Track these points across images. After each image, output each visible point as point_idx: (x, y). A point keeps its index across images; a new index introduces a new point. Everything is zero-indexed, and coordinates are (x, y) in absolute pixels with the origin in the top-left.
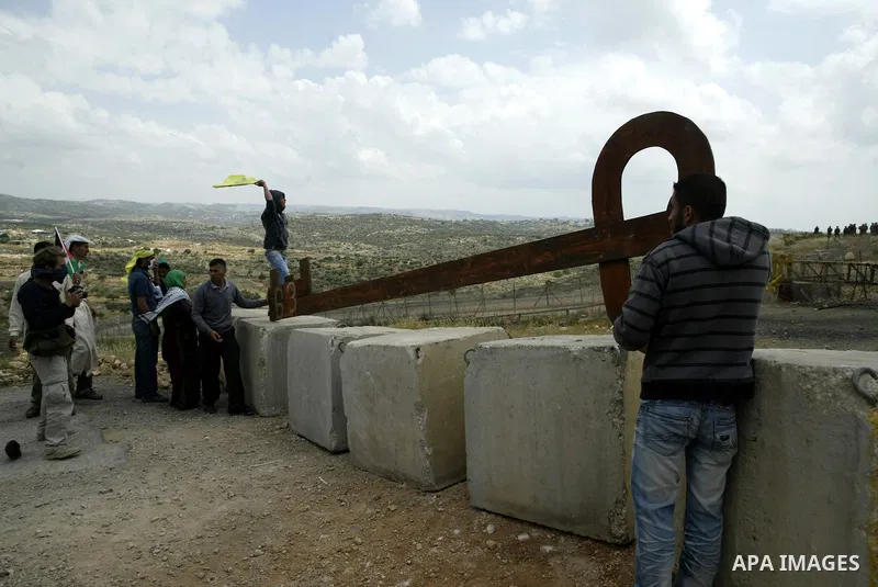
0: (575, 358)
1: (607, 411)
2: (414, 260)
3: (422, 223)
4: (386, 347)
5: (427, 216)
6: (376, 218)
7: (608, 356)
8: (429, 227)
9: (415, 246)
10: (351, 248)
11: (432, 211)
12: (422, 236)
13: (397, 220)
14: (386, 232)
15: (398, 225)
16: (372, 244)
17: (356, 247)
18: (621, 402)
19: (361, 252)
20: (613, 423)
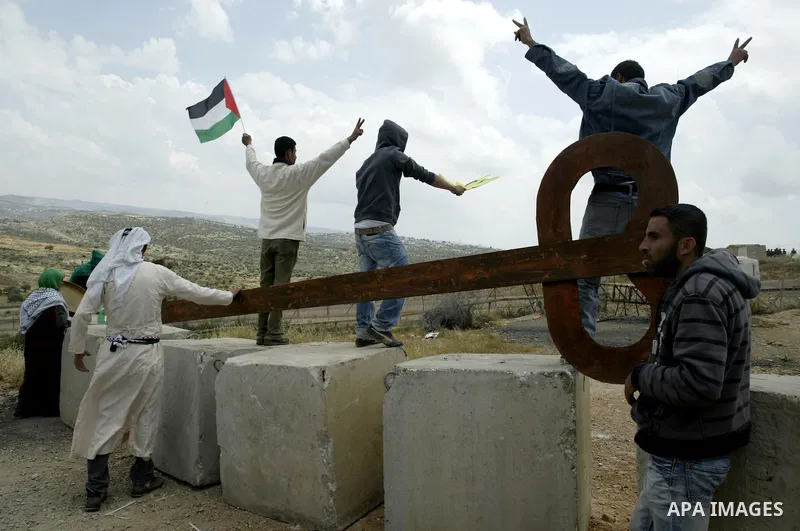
0: (522, 384)
1: (559, 441)
2: (225, 265)
3: (234, 229)
4: (280, 368)
5: (239, 224)
6: (188, 222)
7: (559, 383)
8: (240, 234)
9: (226, 252)
10: (161, 250)
11: (244, 219)
12: (233, 243)
13: (211, 226)
14: (198, 236)
15: (210, 231)
16: (182, 247)
17: (167, 249)
18: (574, 432)
19: (172, 255)
20: (565, 455)
